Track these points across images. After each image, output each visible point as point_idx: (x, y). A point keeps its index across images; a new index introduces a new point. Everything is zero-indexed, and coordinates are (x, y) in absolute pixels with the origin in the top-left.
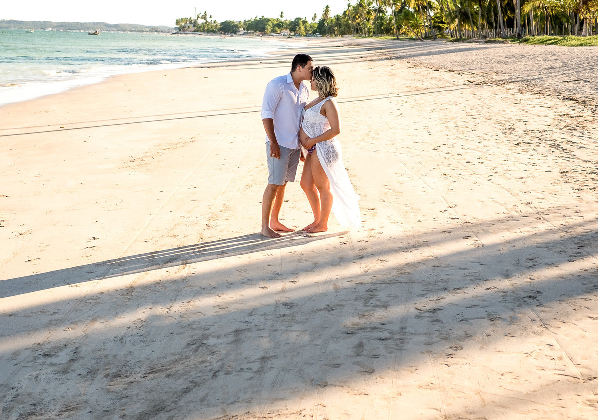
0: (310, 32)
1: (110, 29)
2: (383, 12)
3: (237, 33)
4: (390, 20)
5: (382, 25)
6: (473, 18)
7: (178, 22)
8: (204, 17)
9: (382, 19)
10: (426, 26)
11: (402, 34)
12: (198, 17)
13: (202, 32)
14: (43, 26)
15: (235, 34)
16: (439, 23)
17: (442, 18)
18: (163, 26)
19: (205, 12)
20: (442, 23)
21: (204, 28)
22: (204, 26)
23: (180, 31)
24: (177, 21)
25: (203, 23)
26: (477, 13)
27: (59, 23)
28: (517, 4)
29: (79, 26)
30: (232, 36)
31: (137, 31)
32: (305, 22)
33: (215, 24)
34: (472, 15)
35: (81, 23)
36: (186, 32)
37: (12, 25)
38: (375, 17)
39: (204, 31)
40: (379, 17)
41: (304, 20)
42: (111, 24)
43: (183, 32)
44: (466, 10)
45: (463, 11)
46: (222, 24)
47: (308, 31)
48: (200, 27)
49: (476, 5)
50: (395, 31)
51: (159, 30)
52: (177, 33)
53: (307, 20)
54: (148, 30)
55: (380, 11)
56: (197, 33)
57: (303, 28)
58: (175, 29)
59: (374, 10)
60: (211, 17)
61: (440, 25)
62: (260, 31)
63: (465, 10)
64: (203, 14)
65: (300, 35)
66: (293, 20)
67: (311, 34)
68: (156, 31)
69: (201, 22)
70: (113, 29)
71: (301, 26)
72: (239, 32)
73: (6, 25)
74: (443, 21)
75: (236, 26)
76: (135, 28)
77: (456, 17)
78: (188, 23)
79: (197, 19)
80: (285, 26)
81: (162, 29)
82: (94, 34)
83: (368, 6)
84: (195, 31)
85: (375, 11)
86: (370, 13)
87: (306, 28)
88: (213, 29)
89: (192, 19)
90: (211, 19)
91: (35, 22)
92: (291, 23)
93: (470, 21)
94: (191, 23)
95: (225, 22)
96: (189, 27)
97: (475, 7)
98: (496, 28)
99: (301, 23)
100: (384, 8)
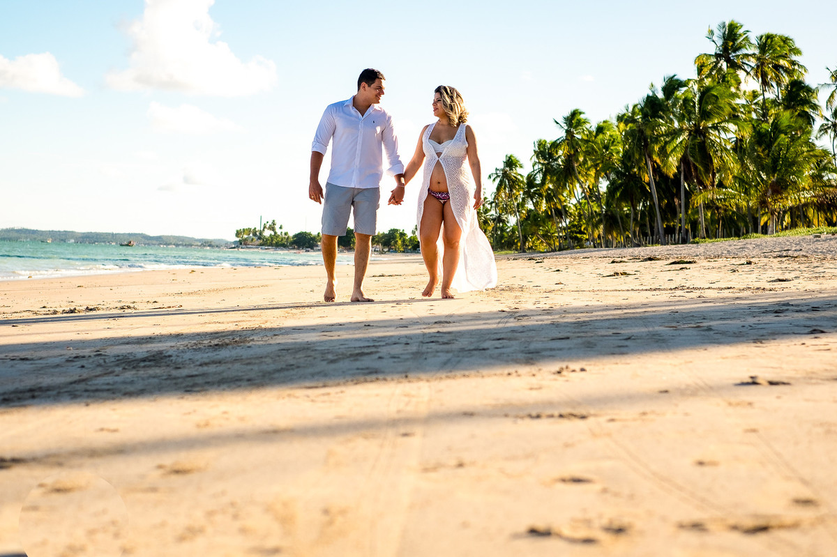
0: (409, 248)
1: (150, 241)
2: (503, 221)
3: (315, 248)
4: (513, 231)
5: (502, 237)
6: (623, 222)
7: (238, 234)
8: (272, 228)
9: (502, 230)
10: (561, 237)
11: (529, 248)
12: (265, 227)
13: (269, 246)
14: (63, 237)
15: (312, 248)
16: (577, 233)
17: (581, 227)
18: (219, 240)
19: (274, 221)
20: (581, 232)
21: (272, 240)
22: (272, 238)
23: (241, 244)
24: (237, 231)
25: (271, 235)
26: (627, 216)
27: (84, 233)
28: (680, 205)
29: (110, 237)
30: (308, 251)
31: (185, 245)
32: (402, 235)
33: (286, 237)
34: (621, 218)
35: (113, 234)
36: (248, 246)
37: (23, 235)
38: (493, 228)
39: (271, 245)
40: (499, 227)
41: (401, 231)
42: (151, 235)
43: (244, 246)
44: (614, 212)
45: (609, 213)
46: (296, 236)
47: (406, 245)
48: (267, 240)
49: (626, 206)
50: (519, 244)
51: (213, 244)
52: (238, 247)
53: (405, 232)
54: (200, 244)
55: (499, 219)
56: (263, 247)
57: (400, 242)
58: (235, 242)
59: (492, 219)
60: (281, 228)
61: (578, 235)
62: (344, 246)
63: (612, 212)
64: (270, 223)
65: (396, 251)
66: (387, 232)
67: (410, 249)
68: (209, 246)
69: (267, 233)
70: (154, 242)
71: (398, 239)
72: (317, 246)
73: (16, 235)
74: (582, 229)
75: (314, 239)
76: (183, 241)
77: (600, 222)
78: (251, 235)
79: (263, 230)
80: (377, 239)
81: (217, 243)
82: (127, 245)
83: (485, 214)
84: (261, 245)
85: (494, 220)
86: (487, 222)
87: (404, 241)
88: (283, 242)
89: (257, 230)
90: (281, 230)
91: (52, 231)
92: (384, 235)
93: (619, 226)
94: (255, 234)
95: (300, 234)
96: (252, 240)
97: (625, 209)
98: (652, 235)
99: (398, 235)
100: (506, 216)
